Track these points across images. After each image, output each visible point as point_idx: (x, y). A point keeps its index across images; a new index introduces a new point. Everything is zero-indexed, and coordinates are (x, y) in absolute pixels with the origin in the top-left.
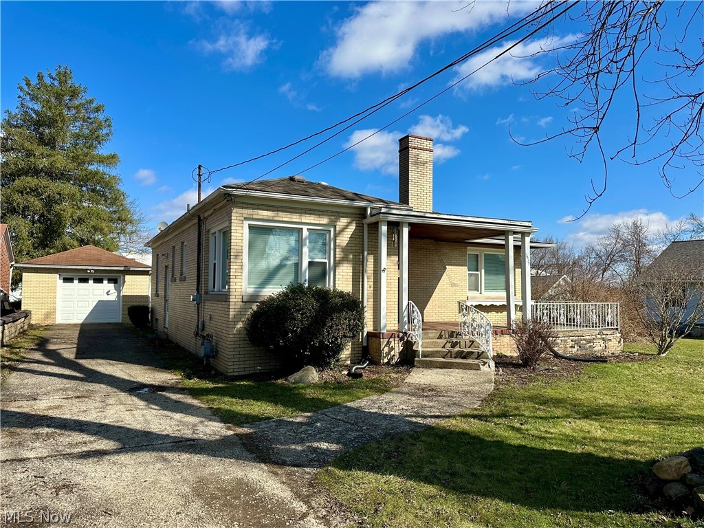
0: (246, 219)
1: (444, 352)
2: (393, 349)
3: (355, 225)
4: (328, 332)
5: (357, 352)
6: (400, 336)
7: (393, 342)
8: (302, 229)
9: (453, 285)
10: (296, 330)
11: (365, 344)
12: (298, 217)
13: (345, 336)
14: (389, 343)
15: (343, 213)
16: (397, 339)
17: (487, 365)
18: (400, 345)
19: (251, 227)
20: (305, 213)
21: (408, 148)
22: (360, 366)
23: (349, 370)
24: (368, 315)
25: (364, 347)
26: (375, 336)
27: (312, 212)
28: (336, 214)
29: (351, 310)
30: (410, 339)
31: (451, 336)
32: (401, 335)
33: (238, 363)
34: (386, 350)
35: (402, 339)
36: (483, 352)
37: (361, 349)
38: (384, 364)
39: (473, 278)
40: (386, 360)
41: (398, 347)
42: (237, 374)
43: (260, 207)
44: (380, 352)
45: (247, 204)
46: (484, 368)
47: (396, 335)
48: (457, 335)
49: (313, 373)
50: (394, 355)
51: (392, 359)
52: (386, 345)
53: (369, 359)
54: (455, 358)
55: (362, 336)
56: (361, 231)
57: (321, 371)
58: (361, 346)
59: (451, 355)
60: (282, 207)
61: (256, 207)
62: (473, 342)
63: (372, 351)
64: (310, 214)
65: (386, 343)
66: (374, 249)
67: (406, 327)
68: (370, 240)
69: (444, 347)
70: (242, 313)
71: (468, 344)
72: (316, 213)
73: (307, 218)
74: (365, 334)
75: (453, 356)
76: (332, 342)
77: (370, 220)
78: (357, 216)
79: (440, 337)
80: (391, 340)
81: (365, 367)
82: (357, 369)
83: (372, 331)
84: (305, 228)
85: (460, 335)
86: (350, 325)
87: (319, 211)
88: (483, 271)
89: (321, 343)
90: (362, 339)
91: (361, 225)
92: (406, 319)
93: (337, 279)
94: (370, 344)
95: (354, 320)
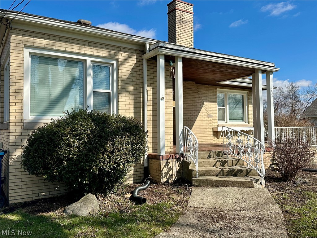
0: (26, 47)
1: (217, 171)
2: (171, 169)
3: (135, 60)
4: (110, 158)
5: (139, 173)
6: (177, 158)
7: (171, 163)
8: (86, 60)
9: (209, 116)
10: (72, 158)
11: (146, 165)
12: (78, 48)
13: (128, 161)
14: (167, 164)
15: (125, 48)
16: (174, 160)
17: (259, 182)
18: (177, 165)
19: (32, 55)
20: (88, 45)
21: (175, 9)
22: (142, 187)
23: (133, 193)
24: (149, 139)
25: (145, 168)
26: (155, 158)
27: (96, 45)
28: (118, 49)
29: (133, 135)
30: (185, 159)
31: (218, 155)
32: (178, 156)
33: (20, 190)
34: (165, 170)
35: (178, 160)
36: (251, 170)
37: (143, 170)
38: (164, 184)
39: (221, 111)
40: (165, 180)
41: (175, 167)
42: (19, 201)
43: (40, 36)
44: (160, 172)
45: (28, 31)
46: (257, 186)
47: (174, 157)
48: (222, 155)
49: (93, 203)
50: (172, 175)
51: (170, 177)
52: (165, 166)
53: (150, 179)
54: (227, 175)
55: (143, 158)
56: (141, 66)
57: (104, 197)
58: (142, 167)
59: (223, 173)
60: (65, 37)
61: (37, 35)
62: (239, 160)
63: (152, 171)
64: (94, 47)
65: (165, 164)
66: (152, 82)
67: (182, 149)
68: (149, 74)
69: (214, 166)
70: (17, 144)
71: (235, 162)
72: (98, 45)
73: (90, 50)
74: (146, 156)
75: (226, 174)
76: (114, 169)
77: (148, 55)
78: (137, 52)
79: (209, 157)
80: (170, 161)
81: (147, 187)
82: (140, 190)
83: (152, 154)
84: (89, 60)
85: (225, 154)
86: (132, 149)
87: (102, 44)
88: (228, 106)
89: (101, 170)
90: (143, 161)
91: (141, 61)
92: (182, 142)
93: (120, 108)
94: (150, 165)
95: (137, 144)
